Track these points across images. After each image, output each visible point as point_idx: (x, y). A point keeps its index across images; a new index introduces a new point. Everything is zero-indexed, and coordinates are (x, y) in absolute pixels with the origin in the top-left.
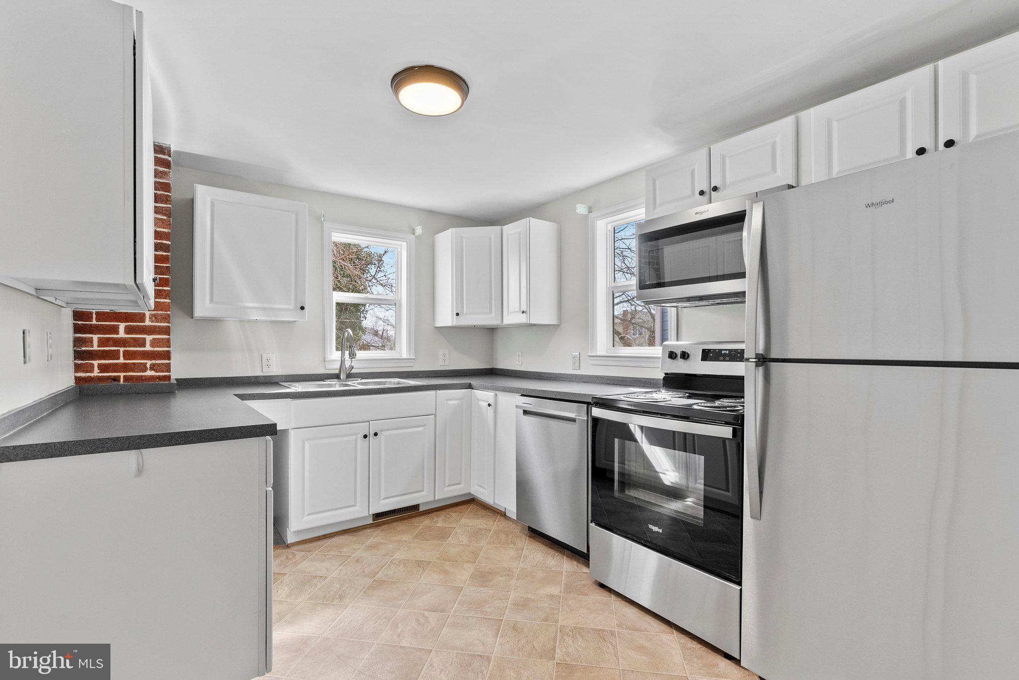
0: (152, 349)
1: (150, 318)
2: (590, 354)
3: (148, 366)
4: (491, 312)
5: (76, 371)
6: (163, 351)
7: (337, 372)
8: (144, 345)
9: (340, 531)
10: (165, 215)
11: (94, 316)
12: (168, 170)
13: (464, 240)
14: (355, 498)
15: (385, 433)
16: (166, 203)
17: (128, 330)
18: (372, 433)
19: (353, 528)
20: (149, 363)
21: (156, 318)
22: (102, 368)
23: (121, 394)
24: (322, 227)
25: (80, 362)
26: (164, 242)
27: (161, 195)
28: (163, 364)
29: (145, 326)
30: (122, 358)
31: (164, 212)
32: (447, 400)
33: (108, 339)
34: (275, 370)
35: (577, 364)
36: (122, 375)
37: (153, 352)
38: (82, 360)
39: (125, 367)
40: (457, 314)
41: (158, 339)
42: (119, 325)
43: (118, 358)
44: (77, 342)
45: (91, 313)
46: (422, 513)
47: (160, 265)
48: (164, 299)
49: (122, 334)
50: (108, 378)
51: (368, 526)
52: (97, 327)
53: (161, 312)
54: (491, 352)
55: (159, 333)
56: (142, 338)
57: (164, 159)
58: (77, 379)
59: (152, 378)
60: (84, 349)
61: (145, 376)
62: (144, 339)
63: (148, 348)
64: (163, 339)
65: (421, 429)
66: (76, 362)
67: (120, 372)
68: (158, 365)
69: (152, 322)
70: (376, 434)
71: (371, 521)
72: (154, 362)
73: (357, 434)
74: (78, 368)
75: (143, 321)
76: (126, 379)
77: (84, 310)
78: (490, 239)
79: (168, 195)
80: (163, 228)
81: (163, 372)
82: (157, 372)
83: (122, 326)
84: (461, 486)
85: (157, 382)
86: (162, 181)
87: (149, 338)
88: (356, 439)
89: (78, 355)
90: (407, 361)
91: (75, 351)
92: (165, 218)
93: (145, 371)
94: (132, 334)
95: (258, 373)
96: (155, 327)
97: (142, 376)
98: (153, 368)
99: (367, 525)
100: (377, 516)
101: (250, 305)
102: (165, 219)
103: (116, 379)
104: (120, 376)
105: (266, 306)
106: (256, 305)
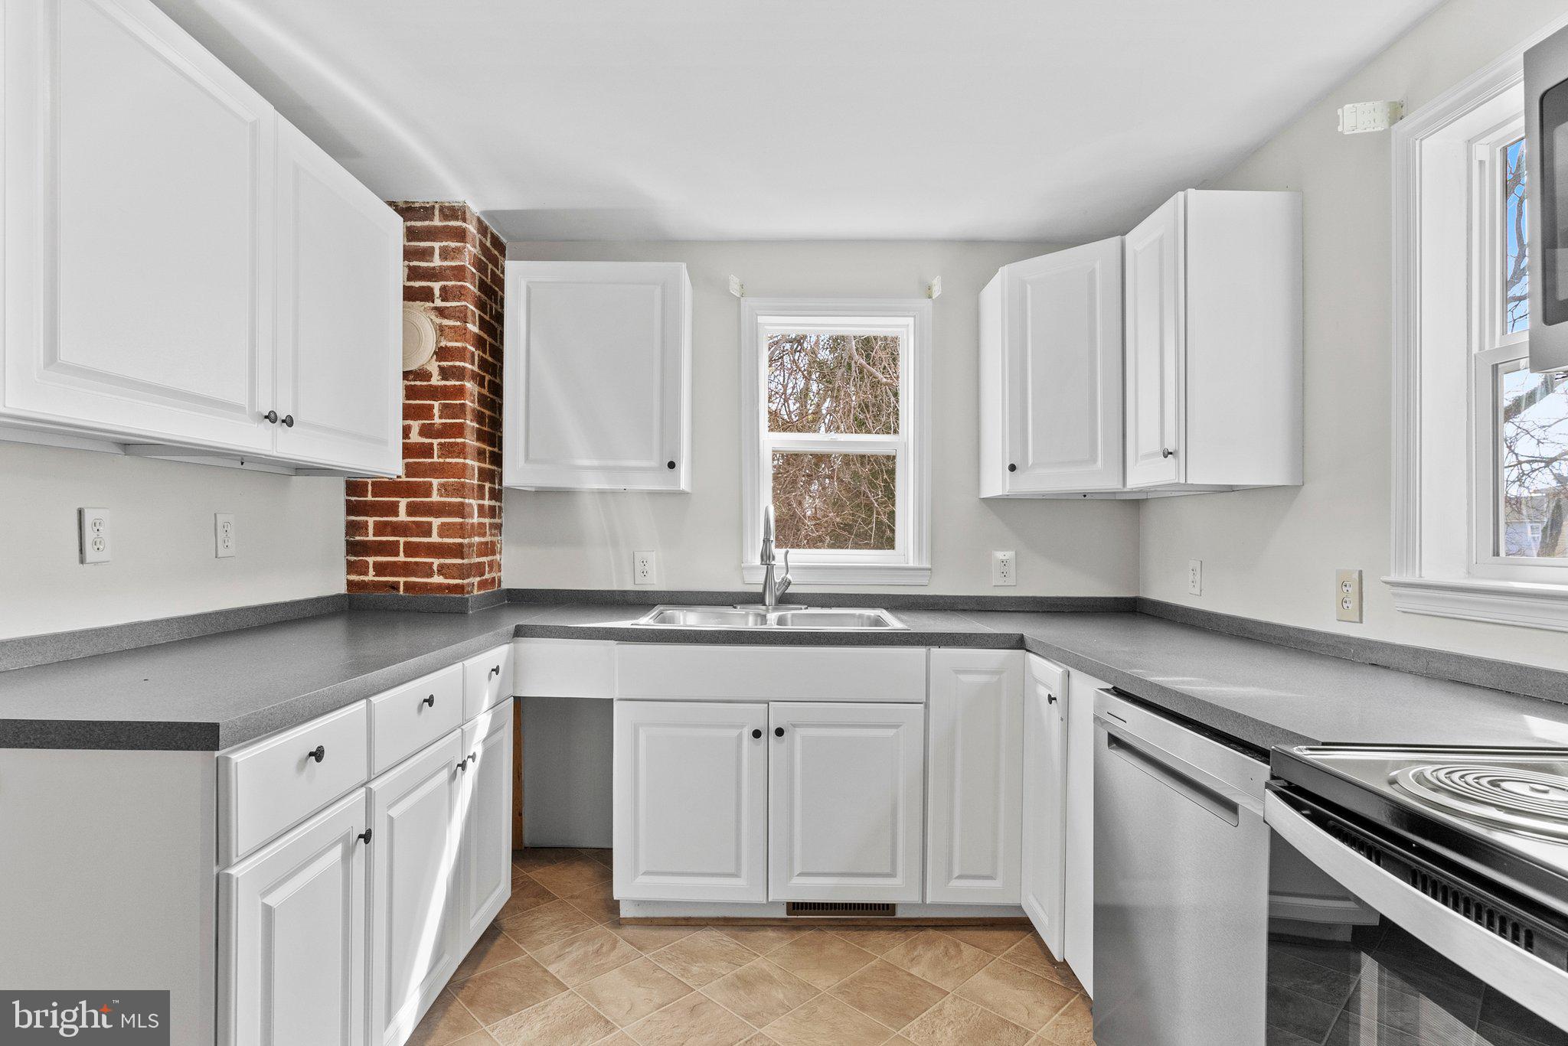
0: (440, 540)
1: (438, 490)
2: (1394, 577)
3: (435, 568)
4: (1094, 460)
5: (349, 573)
6: (454, 544)
7: (760, 589)
8: (429, 534)
9: (718, 919)
10: (458, 319)
11: (370, 488)
12: (462, 244)
13: (1029, 286)
14: (738, 858)
15: (800, 733)
16: (459, 300)
17: (412, 510)
18: (773, 729)
19: (745, 919)
20: (436, 562)
21: (446, 490)
22: (380, 569)
23: (398, 610)
24: (739, 305)
25: (353, 558)
26: (457, 364)
27: (453, 286)
28: (454, 565)
29: (432, 502)
30: (402, 553)
31: (458, 314)
32: (958, 672)
33: (386, 523)
34: (655, 582)
35: (1353, 605)
36: (402, 580)
37: (441, 545)
38: (355, 556)
39: (406, 569)
40: (1013, 468)
41: (448, 524)
42: (398, 502)
43: (397, 554)
44: (352, 528)
45: (366, 484)
46: (900, 923)
47: (452, 402)
48: (456, 457)
49: (403, 516)
50: (385, 584)
51: (776, 923)
52: (373, 504)
53: (453, 480)
54: (1135, 558)
55: (450, 514)
56: (428, 522)
57: (456, 228)
58: (350, 584)
59: (440, 587)
60: (358, 538)
61: (431, 584)
62: (430, 524)
63: (435, 538)
64: (454, 524)
65: (891, 732)
66: (349, 558)
67: (399, 576)
68: (448, 566)
69: (441, 496)
70: (780, 732)
71: (782, 914)
72: (442, 561)
73: (742, 727)
74: (351, 568)
75: (429, 495)
76: (408, 586)
77: (358, 480)
78: (1092, 273)
79: (462, 286)
80: (456, 341)
81: (454, 578)
82: (446, 578)
83: (403, 503)
84: (996, 884)
85: (446, 594)
86: (453, 264)
87: (436, 522)
88: (741, 734)
89: (353, 548)
90: (911, 572)
91: (347, 541)
92: (458, 323)
93: (431, 575)
94: (415, 516)
95: (629, 586)
96: (444, 503)
97: (426, 584)
98: (442, 570)
99: (774, 919)
100: (795, 907)
101: (586, 462)
102: (458, 327)
103: (394, 587)
104: (399, 582)
105: (611, 463)
106: (596, 463)
